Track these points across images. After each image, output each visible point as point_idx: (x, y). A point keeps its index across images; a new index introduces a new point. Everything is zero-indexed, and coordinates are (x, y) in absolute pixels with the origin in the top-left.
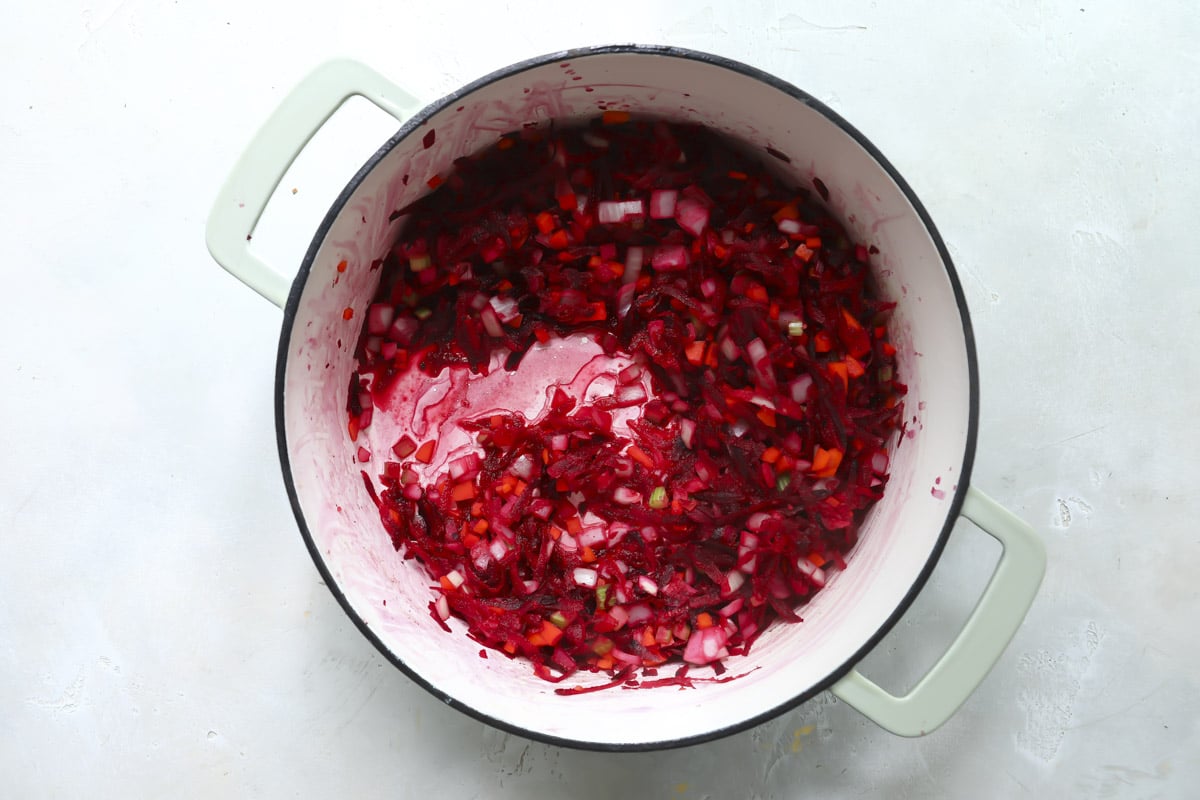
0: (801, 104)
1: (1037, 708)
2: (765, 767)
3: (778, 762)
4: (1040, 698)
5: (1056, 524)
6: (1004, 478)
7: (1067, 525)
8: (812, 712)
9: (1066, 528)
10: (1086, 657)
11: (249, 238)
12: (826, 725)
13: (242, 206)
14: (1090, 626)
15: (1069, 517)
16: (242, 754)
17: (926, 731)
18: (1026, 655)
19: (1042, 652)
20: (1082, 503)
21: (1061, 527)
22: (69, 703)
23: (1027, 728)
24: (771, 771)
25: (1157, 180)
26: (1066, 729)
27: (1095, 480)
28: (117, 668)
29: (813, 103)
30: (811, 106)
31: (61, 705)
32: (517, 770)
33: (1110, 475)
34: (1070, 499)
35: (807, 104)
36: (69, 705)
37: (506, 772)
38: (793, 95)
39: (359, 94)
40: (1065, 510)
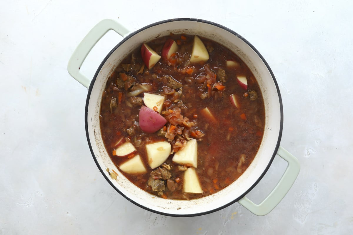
0: (236, 37)
1: (300, 207)
2: (223, 224)
3: (227, 222)
4: (301, 204)
5: (306, 156)
6: (291, 143)
7: (309, 156)
8: (237, 208)
9: (308, 157)
10: (314, 193)
11: (79, 68)
12: (241, 212)
13: (78, 59)
14: (315, 184)
15: (309, 154)
16: (76, 219)
18: (297, 192)
19: (302, 191)
20: (313, 150)
21: (307, 157)
22: (28, 204)
23: (297, 213)
24: (225, 225)
25: (334, 59)
26: (308, 213)
27: (317, 143)
28: (41, 195)
29: (240, 37)
30: (239, 37)
31: (26, 205)
32: (153, 224)
33: (321, 142)
34: (310, 149)
35: (238, 37)
36: (28, 205)
37: (151, 225)
38: (234, 34)
39: (112, 29)
40: (308, 152)
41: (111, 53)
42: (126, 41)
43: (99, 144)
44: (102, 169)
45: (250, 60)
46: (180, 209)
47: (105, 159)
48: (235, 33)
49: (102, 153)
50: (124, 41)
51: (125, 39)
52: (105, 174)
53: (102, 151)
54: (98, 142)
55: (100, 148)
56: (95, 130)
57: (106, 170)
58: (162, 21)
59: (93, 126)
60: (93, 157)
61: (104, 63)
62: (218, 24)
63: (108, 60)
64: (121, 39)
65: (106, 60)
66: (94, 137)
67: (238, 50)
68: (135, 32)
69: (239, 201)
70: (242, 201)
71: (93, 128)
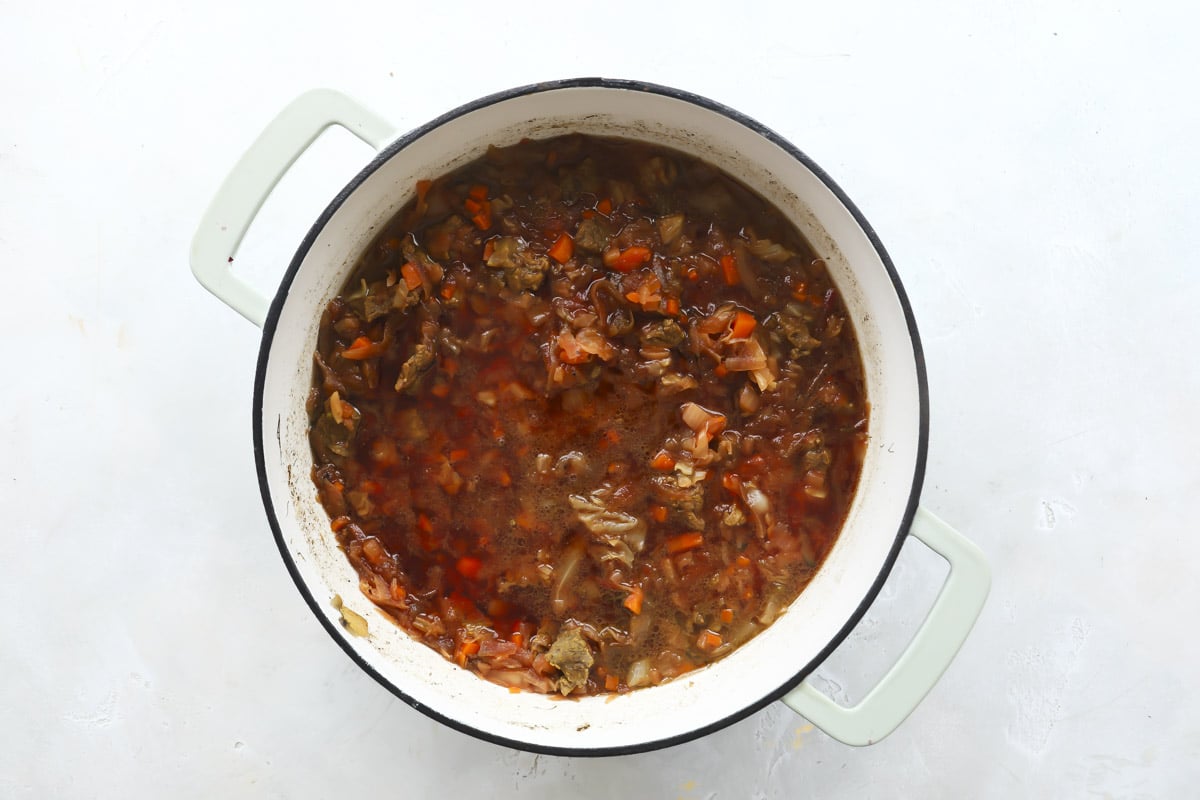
0: (762, 137)
1: (1027, 702)
2: (768, 764)
3: (780, 759)
4: (1030, 692)
5: (1041, 526)
6: (990, 483)
7: (1053, 526)
9: (1051, 529)
10: (1071, 653)
11: (231, 260)
13: (224, 229)
14: (1075, 623)
15: (1054, 519)
16: (268, 763)
17: (873, 740)
18: (1015, 651)
19: (1030, 648)
20: (1068, 504)
21: (1046, 528)
22: (102, 717)
23: (1018, 721)
24: (774, 768)
26: (1056, 721)
27: (1077, 483)
28: (147, 684)
29: (773, 137)
30: (771, 139)
31: (95, 720)
32: (531, 773)
33: (1092, 478)
34: (1054, 502)
35: (767, 137)
36: (101, 720)
37: (521, 775)
38: (754, 129)
39: (336, 123)
40: (1050, 513)
41: (336, 203)
42: (385, 161)
43: (307, 514)
44: (316, 599)
45: (812, 215)
46: (586, 728)
47: (329, 565)
48: (757, 124)
49: (318, 545)
50: (380, 164)
51: (382, 154)
52: (327, 616)
53: (315, 536)
54: (304, 506)
55: (310, 528)
56: (289, 467)
57: (331, 604)
58: (508, 92)
59: (284, 453)
60: (285, 561)
61: (314, 240)
62: (699, 97)
63: (326, 227)
64: (369, 156)
65: (322, 229)
66: (287, 490)
67: (772, 182)
68: (416, 131)
69: (785, 697)
70: (794, 698)
71: (284, 460)
